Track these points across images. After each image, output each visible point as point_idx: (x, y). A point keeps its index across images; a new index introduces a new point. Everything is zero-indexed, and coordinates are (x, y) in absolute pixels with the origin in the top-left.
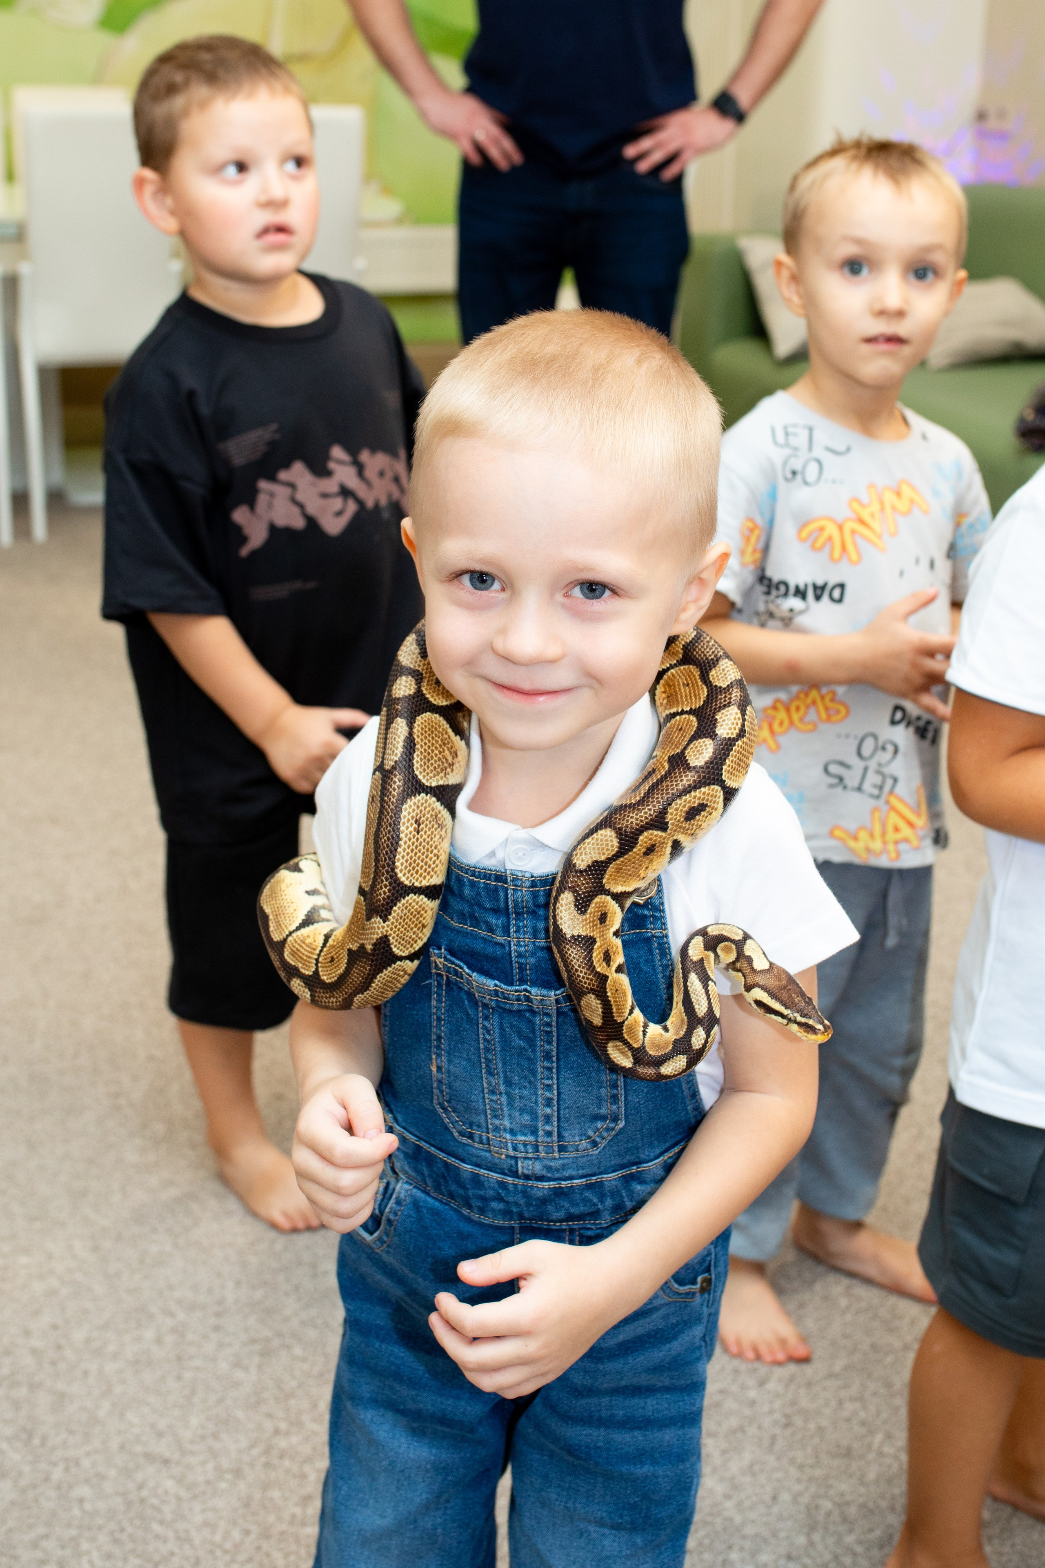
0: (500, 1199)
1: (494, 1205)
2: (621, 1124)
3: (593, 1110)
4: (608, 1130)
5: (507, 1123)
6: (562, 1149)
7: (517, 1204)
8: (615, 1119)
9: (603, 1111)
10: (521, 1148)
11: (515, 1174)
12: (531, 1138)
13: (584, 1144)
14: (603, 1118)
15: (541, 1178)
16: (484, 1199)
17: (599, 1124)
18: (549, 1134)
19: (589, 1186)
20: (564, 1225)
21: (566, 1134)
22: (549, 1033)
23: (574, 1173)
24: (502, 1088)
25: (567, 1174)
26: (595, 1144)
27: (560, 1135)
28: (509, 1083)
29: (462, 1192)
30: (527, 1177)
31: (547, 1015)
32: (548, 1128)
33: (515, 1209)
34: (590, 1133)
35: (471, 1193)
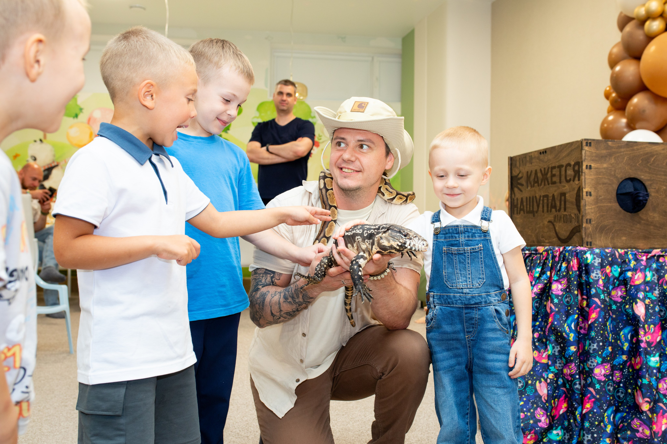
0: (460, 300)
1: (459, 301)
2: (485, 280)
3: (479, 276)
4: (482, 281)
5: (460, 280)
6: (473, 286)
7: (464, 300)
8: (484, 279)
9: (481, 277)
10: (464, 286)
11: (463, 293)
12: (466, 283)
13: (477, 285)
14: (481, 279)
15: (468, 294)
16: (456, 301)
17: (480, 280)
18: (470, 282)
19: (479, 296)
20: (474, 306)
21: (473, 282)
22: (468, 258)
23: (476, 292)
24: (459, 272)
25: (474, 292)
26: (480, 285)
27: (472, 282)
28: (460, 271)
29: (451, 300)
30: (465, 293)
31: (468, 253)
32: (469, 280)
33: (463, 302)
34: (478, 282)
35: (453, 300)
